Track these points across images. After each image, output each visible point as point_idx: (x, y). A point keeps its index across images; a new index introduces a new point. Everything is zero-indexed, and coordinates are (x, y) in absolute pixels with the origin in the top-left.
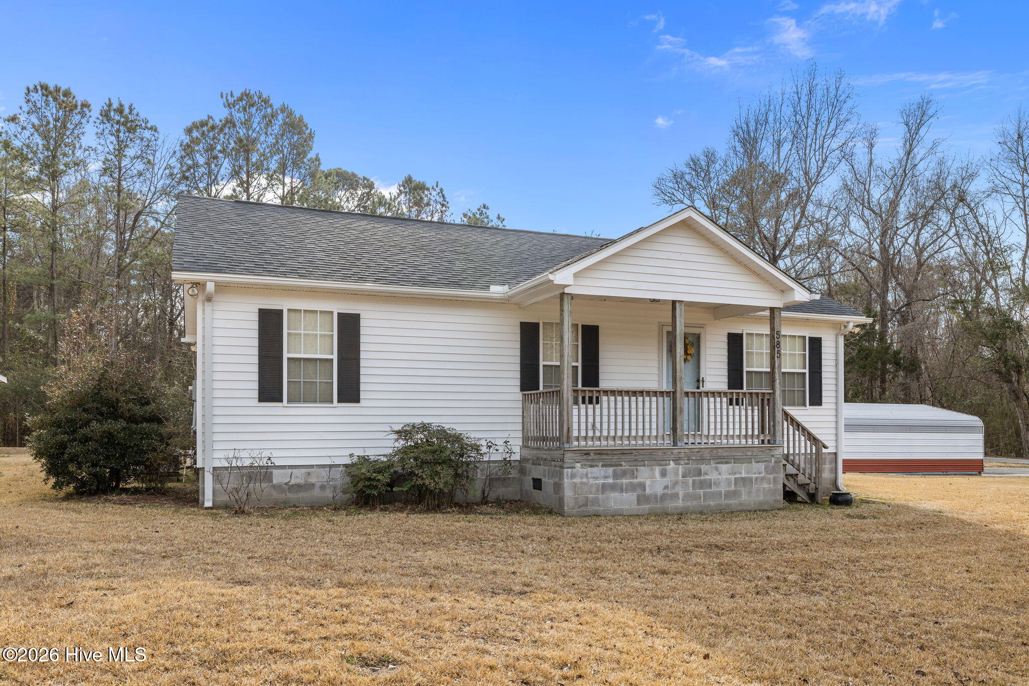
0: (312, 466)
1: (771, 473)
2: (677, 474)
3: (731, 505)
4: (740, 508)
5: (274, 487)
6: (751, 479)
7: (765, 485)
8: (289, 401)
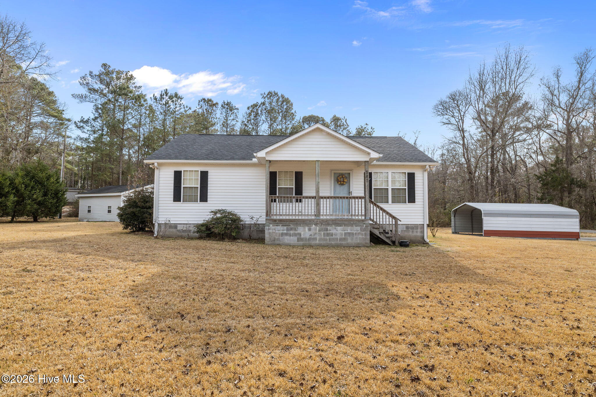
0: (191, 224)
1: (363, 231)
2: (316, 230)
3: (343, 244)
4: (347, 245)
5: (178, 230)
6: (353, 234)
7: (360, 236)
8: (183, 202)
